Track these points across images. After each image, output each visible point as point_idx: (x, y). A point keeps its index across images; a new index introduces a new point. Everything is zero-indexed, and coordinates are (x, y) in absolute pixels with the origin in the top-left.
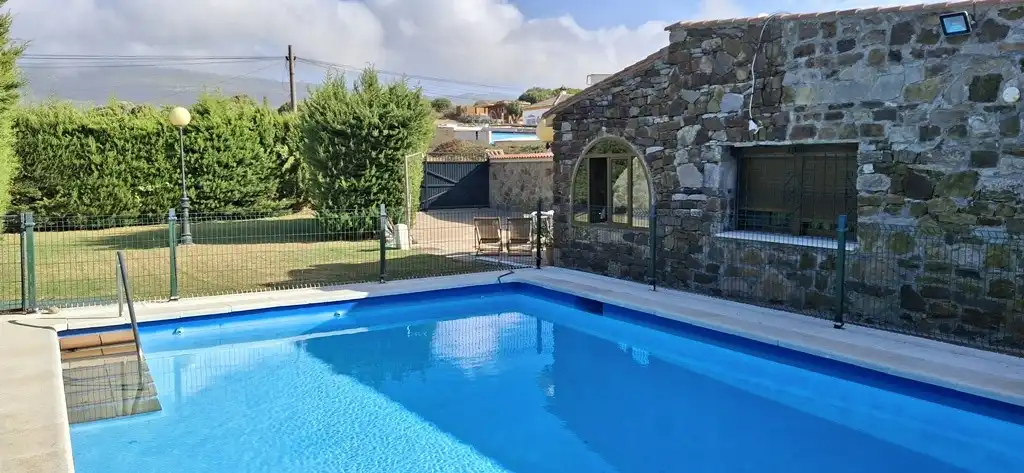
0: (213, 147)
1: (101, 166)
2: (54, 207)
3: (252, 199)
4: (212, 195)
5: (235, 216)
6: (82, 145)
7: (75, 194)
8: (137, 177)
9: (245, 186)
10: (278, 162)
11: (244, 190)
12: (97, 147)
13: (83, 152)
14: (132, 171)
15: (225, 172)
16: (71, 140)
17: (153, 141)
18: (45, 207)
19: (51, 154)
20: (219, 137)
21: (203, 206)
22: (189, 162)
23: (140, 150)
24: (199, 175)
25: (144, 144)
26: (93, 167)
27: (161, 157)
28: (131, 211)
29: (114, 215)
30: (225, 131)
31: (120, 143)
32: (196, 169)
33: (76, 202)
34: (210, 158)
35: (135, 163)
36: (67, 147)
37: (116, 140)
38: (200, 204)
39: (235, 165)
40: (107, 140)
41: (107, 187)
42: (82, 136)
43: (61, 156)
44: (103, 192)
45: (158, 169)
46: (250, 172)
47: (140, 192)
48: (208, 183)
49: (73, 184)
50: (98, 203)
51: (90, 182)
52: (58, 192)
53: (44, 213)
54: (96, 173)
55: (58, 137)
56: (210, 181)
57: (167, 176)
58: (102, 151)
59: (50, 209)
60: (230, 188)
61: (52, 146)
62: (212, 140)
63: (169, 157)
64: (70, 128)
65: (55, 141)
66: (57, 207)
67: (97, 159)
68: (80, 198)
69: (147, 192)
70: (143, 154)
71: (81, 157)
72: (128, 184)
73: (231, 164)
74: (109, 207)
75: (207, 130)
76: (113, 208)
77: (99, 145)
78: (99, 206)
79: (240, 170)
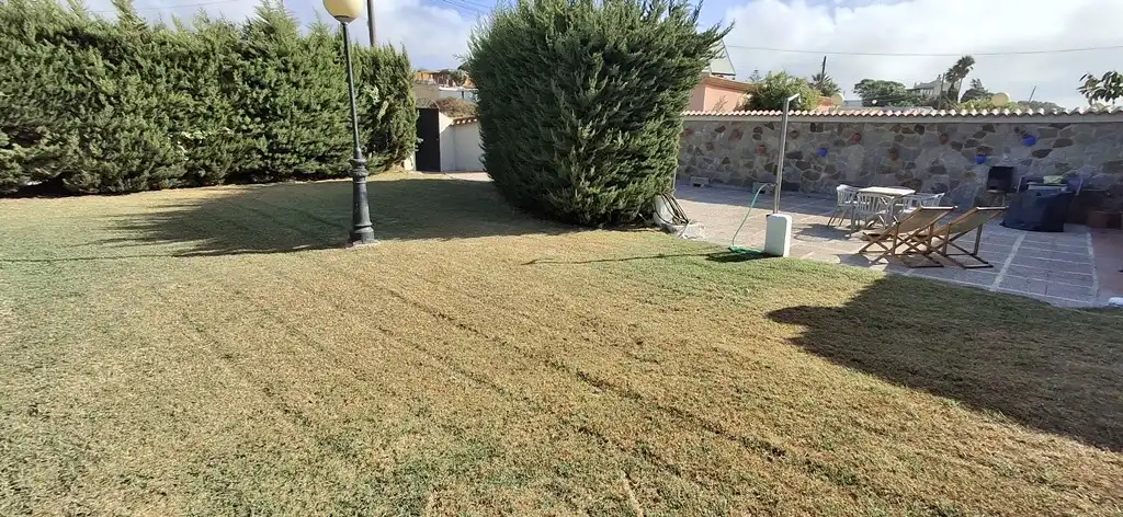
0: (288, 80)
1: (117, 97)
2: (36, 159)
3: (339, 154)
4: (289, 147)
5: (319, 175)
6: (77, 62)
7: (74, 140)
8: (177, 118)
9: (331, 136)
10: (369, 107)
11: (332, 142)
12: (105, 66)
13: (82, 72)
14: (169, 108)
15: (305, 118)
16: (54, 51)
17: (199, 65)
18: (19, 159)
19: (19, 71)
20: (296, 67)
21: (278, 162)
22: (256, 100)
23: (179, 78)
24: (271, 120)
25: (184, 68)
26: (102, 97)
27: (213, 90)
28: (173, 167)
29: (146, 174)
30: (305, 60)
31: (146, 64)
32: (265, 111)
33: (75, 152)
34: (286, 95)
35: (173, 97)
36: (48, 62)
37: (138, 59)
38: (273, 159)
39: (319, 108)
40: (121, 57)
41: (130, 131)
42: (75, 46)
43: (38, 76)
44: (124, 139)
45: (210, 108)
46: (337, 119)
47: (185, 141)
48: (284, 130)
49: (68, 124)
50: (117, 155)
51: (100, 122)
52: (40, 136)
53: (18, 168)
54: (109, 109)
55: (29, 44)
56: (287, 128)
57: (225, 118)
58: (116, 75)
59: (26, 163)
60: (313, 138)
61: (18, 58)
62: (287, 71)
63: (226, 92)
64: (50, 29)
65: (22, 50)
66: (42, 160)
67: (109, 86)
68: (83, 143)
69: (196, 140)
70: (184, 83)
71: (77, 82)
72: (166, 128)
73: (313, 106)
74: (137, 162)
75: (280, 57)
76: (143, 163)
77: (108, 63)
78: (119, 160)
79: (326, 115)
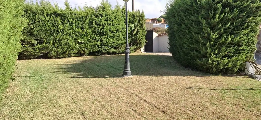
0: (107, 23)
1: (63, 30)
2: (42, 48)
3: (121, 46)
4: (106, 44)
5: (115, 53)
6: (55, 21)
7: (51, 42)
8: (77, 36)
9: (119, 40)
10: (131, 31)
11: (119, 42)
12: (61, 22)
13: (55, 24)
14: (75, 33)
15: (112, 35)
16: (50, 18)
17: (84, 20)
18: (38, 48)
19: (41, 24)
20: (110, 19)
21: (103, 49)
22: (98, 30)
23: (78, 24)
24: (102, 36)
25: (80, 21)
26: (59, 30)
27: (87, 27)
28: (75, 50)
29: (68, 52)
30: (112, 16)
31: (71, 20)
32: (100, 33)
33: (51, 46)
34: (107, 28)
35: (77, 30)
36: (48, 21)
37: (69, 19)
38: (102, 48)
39: (116, 31)
40: (65, 19)
41: (65, 40)
42: (55, 17)
43: (45, 25)
44: (63, 42)
45: (86, 33)
46: (121, 35)
47: (78, 42)
48: (105, 39)
49: (51, 38)
50: (61, 47)
51: (58, 37)
52: (44, 42)
53: (38, 51)
54: (60, 33)
55: (44, 17)
56: (106, 38)
57: (89, 35)
58: (63, 24)
59: (40, 49)
60: (113, 41)
61: (42, 21)
62: (107, 20)
63: (90, 28)
64: (50, 12)
65: (43, 19)
66: (43, 48)
67: (61, 27)
68: (53, 44)
69: (81, 42)
70: (80, 25)
71: (54, 26)
72: (74, 39)
73: (114, 31)
74: (66, 49)
75: (106, 16)
76: (67, 49)
77: (62, 21)
78: (61, 48)
79: (118, 34)
